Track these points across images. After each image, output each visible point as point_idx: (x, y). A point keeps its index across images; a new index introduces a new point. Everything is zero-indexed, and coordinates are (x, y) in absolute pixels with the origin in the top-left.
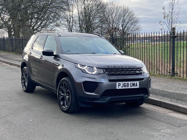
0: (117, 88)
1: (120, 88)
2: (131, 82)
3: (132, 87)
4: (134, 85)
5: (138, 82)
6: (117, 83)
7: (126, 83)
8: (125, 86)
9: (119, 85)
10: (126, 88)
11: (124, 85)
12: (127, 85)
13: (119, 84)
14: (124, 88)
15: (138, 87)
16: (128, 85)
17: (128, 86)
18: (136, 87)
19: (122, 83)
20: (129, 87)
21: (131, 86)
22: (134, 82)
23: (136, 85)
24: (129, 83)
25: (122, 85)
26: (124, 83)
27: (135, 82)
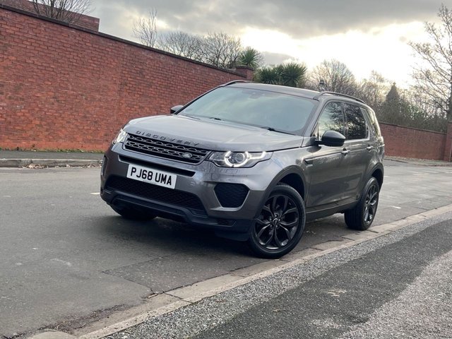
0: (129, 176)
1: (134, 177)
2: (159, 172)
3: (159, 184)
4: (164, 179)
5: (174, 177)
6: (131, 166)
7: (149, 170)
8: (144, 176)
9: (134, 170)
10: (146, 180)
11: (143, 174)
12: (149, 175)
13: (133, 168)
14: (141, 179)
15: (173, 186)
16: (151, 176)
17: (150, 178)
18: (168, 186)
19: (139, 168)
20: (153, 182)
21: (157, 179)
22: (165, 173)
23: (170, 182)
24: (155, 171)
25: (138, 173)
26: (144, 168)
27: (168, 174)
